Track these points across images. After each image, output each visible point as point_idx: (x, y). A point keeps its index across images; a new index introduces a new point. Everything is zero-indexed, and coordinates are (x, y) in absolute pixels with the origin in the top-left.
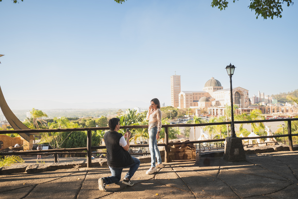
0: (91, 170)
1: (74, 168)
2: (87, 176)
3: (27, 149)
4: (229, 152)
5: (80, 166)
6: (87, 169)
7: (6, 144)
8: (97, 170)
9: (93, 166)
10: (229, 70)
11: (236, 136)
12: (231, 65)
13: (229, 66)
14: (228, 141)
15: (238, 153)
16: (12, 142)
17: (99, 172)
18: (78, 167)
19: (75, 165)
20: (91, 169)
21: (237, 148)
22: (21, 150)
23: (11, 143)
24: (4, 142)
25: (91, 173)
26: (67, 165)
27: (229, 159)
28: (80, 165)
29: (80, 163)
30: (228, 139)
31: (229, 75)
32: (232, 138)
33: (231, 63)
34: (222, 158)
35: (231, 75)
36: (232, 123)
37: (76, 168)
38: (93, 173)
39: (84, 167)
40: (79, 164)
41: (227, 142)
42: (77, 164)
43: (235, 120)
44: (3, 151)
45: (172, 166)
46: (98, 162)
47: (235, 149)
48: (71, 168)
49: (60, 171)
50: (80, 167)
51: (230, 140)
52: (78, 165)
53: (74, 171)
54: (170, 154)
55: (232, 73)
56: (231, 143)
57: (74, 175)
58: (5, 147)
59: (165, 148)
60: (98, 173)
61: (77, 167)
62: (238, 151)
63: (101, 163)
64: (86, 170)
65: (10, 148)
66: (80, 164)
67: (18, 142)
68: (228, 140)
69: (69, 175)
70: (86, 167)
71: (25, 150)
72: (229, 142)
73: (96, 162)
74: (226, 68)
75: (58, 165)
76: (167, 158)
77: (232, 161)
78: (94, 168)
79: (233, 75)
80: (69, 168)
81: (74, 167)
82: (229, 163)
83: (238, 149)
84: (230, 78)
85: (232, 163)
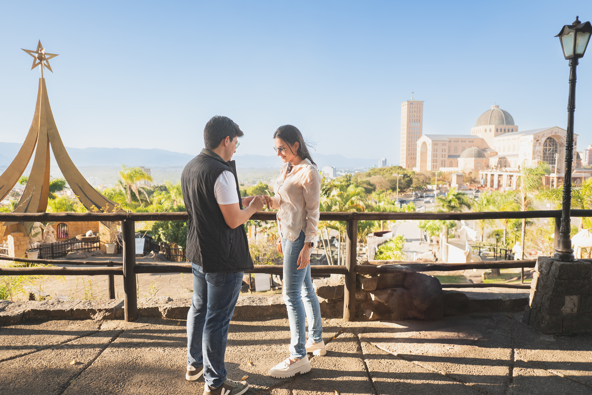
0: (130, 331)
1: (91, 318)
2: (107, 350)
3: (107, 241)
4: (547, 305)
5: (107, 314)
6: (123, 324)
7: (72, 229)
8: (146, 331)
9: (143, 316)
10: (569, 39)
11: (573, 257)
12: (578, 22)
13: (570, 27)
14: (545, 271)
15: (575, 310)
16: (84, 226)
17: (146, 341)
18: (102, 317)
19: (94, 312)
20: (132, 326)
21: (572, 295)
22: (96, 242)
23: (82, 229)
24: (70, 225)
25: (123, 340)
26: (74, 309)
27: (542, 325)
28: (106, 312)
29: (107, 308)
30: (546, 264)
31: (567, 58)
32: (559, 263)
33: (577, 17)
34: (520, 317)
35: (574, 59)
36: (563, 216)
37: (96, 320)
38: (130, 340)
39: (117, 319)
40: (105, 309)
41: (541, 272)
42: (98, 310)
43: (575, 206)
44: (66, 242)
45: (360, 336)
46: (157, 305)
47: (567, 298)
48: (82, 319)
49: (51, 325)
50: (105, 318)
51: (553, 268)
52: (102, 312)
53: (87, 329)
54: (359, 296)
55: (579, 51)
56: (556, 279)
57: (76, 343)
58: (71, 236)
59: (344, 280)
60: (140, 343)
61: (98, 316)
62: (576, 303)
63: (165, 310)
64: (119, 329)
65: (79, 237)
66: (107, 310)
67: (93, 226)
68: (544, 266)
69: (64, 342)
70: (122, 318)
71: (103, 242)
72: (548, 272)
73: (151, 307)
74: (561, 34)
75: (52, 310)
76: (350, 307)
77: (554, 334)
78: (139, 326)
79: (581, 56)
80: (77, 319)
81: (92, 316)
82: (542, 338)
83: (575, 298)
84: (569, 68)
85: (552, 339)
